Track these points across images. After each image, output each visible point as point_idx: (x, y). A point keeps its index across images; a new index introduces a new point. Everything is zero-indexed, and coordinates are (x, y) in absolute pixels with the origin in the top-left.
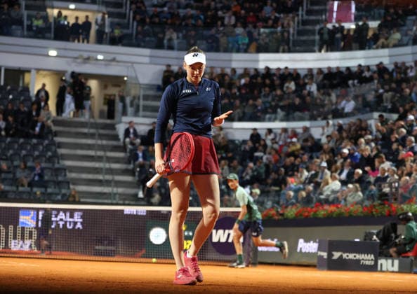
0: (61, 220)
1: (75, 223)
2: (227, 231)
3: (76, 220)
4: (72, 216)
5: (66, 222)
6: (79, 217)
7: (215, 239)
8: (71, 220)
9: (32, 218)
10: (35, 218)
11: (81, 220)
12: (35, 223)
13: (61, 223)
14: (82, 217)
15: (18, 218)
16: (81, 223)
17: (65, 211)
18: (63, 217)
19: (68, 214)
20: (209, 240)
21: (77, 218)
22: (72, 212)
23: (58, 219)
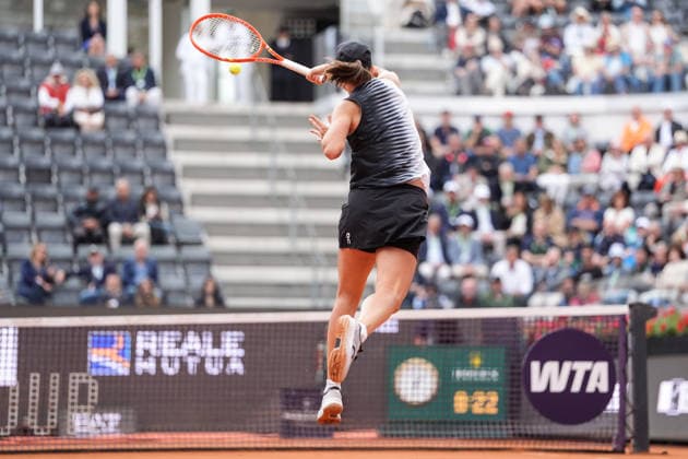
0: (193, 354)
1: (226, 360)
2: (567, 366)
3: (228, 353)
4: (217, 344)
5: (203, 359)
6: (236, 345)
7: (538, 385)
8: (216, 352)
9: (122, 353)
10: (128, 352)
11: (241, 352)
12: (128, 365)
13: (192, 363)
14: (242, 345)
15: (86, 355)
16: (243, 360)
17: (199, 329)
18: (197, 346)
19: (209, 339)
20: (523, 390)
21: (232, 347)
22: (217, 331)
23: (183, 352)
